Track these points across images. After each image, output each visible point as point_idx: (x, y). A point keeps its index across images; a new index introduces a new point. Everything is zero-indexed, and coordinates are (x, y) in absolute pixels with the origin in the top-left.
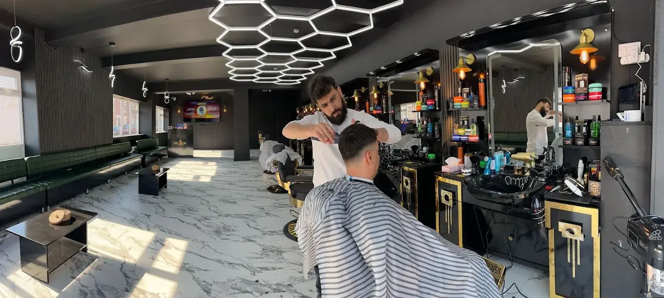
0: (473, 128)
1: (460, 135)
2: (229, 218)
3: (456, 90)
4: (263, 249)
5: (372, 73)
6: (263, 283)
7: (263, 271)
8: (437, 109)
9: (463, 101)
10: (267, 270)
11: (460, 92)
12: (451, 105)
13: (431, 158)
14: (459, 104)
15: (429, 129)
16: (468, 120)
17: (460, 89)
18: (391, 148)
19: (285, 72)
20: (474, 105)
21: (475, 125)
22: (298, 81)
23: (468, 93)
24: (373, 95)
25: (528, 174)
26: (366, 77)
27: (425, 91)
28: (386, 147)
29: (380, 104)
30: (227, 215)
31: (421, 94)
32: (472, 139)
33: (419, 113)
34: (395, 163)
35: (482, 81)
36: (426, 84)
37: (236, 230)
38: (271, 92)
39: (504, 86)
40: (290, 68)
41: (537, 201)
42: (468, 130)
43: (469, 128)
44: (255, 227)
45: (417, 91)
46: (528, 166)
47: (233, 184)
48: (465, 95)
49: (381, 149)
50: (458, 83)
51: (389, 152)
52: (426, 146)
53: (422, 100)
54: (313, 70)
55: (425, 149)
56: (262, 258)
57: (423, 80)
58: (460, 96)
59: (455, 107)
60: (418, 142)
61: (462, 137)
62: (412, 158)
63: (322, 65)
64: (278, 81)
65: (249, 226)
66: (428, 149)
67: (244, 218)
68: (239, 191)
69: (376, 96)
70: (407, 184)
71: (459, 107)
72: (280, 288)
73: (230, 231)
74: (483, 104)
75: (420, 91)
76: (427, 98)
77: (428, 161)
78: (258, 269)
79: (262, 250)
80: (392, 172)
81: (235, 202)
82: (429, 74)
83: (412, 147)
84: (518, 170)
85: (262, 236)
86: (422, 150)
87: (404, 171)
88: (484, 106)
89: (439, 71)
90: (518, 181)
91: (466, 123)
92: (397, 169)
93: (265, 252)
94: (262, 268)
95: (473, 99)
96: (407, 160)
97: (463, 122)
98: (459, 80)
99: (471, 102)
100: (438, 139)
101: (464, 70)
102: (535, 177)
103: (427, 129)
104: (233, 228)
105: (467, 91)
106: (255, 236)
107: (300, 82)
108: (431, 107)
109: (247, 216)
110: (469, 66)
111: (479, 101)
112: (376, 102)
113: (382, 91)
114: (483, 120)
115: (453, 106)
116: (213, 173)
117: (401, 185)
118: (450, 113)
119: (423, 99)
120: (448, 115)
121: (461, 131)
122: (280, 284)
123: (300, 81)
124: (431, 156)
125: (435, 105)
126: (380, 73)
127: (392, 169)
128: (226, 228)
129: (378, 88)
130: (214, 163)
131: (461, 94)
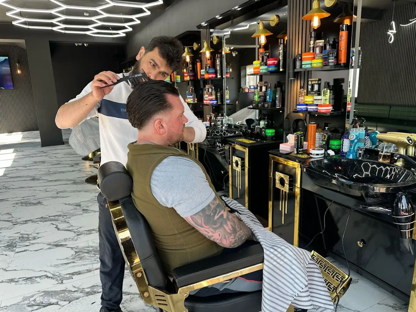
0: (325, 94)
1: (307, 105)
2: (30, 224)
3: (307, 44)
4: (76, 252)
5: (203, 24)
6: (74, 289)
7: (74, 277)
8: (281, 70)
9: (314, 58)
10: (80, 274)
11: (312, 46)
12: (298, 64)
13: (270, 135)
14: (309, 62)
15: (268, 97)
16: (319, 85)
17: (312, 42)
18: (224, 122)
19: (100, 20)
20: (329, 62)
21: (329, 91)
22: (121, 34)
23: (322, 47)
24: (205, 53)
25: (400, 164)
26: (196, 29)
27: (266, 47)
28: (219, 121)
29: (214, 65)
30: (26, 222)
31: (261, 50)
32: (322, 109)
33: (258, 77)
34: (225, 141)
35: (344, 28)
36: (267, 37)
37: (39, 236)
38: (87, 47)
39: (391, 33)
40: (106, 15)
41: (404, 200)
42: (319, 97)
43: (319, 94)
44: (67, 229)
45: (257, 46)
46: (402, 151)
47: (38, 180)
48: (318, 50)
49: (213, 124)
50: (311, 34)
51: (222, 127)
52: (264, 119)
53: (261, 59)
54: (138, 18)
55: (262, 123)
56: (74, 262)
57: (263, 33)
58: (312, 51)
59: (303, 66)
60: (254, 115)
61: (309, 107)
62: (245, 135)
63: (148, 13)
64: (92, 32)
65: (58, 229)
66: (266, 123)
67: (51, 220)
68: (45, 188)
69: (208, 55)
70: (237, 165)
71: (309, 66)
72: (95, 290)
73: (30, 240)
74: (343, 60)
75: (260, 47)
76: (268, 57)
77: (265, 138)
78: (68, 276)
79: (74, 253)
80: (219, 151)
81: (39, 203)
82: (273, 24)
83: (248, 121)
84: (385, 157)
85: (76, 238)
86: (259, 124)
87: (234, 149)
88: (344, 64)
89: (287, 21)
90: (381, 170)
91: (316, 88)
92: (227, 147)
93: (79, 255)
94: (73, 274)
95: (328, 55)
96: (239, 136)
97: (313, 86)
98: (312, 30)
99: (326, 59)
100: (279, 109)
101: (319, 16)
102: (410, 170)
103: (265, 96)
104: (35, 235)
105: (321, 44)
106: (65, 240)
107: (124, 35)
108: (272, 69)
109: (56, 218)
110: (327, 10)
111: (337, 57)
112: (209, 62)
113: (216, 49)
114: (342, 84)
115: (301, 65)
116: (9, 164)
117: (230, 166)
118: (297, 75)
119: (263, 57)
120: (294, 77)
121: (309, 99)
122: (95, 286)
123: (124, 33)
124: (270, 132)
125: (278, 65)
126: (213, 24)
127: (220, 147)
128: (24, 238)
129: (212, 45)
130: (12, 150)
131: (314, 48)
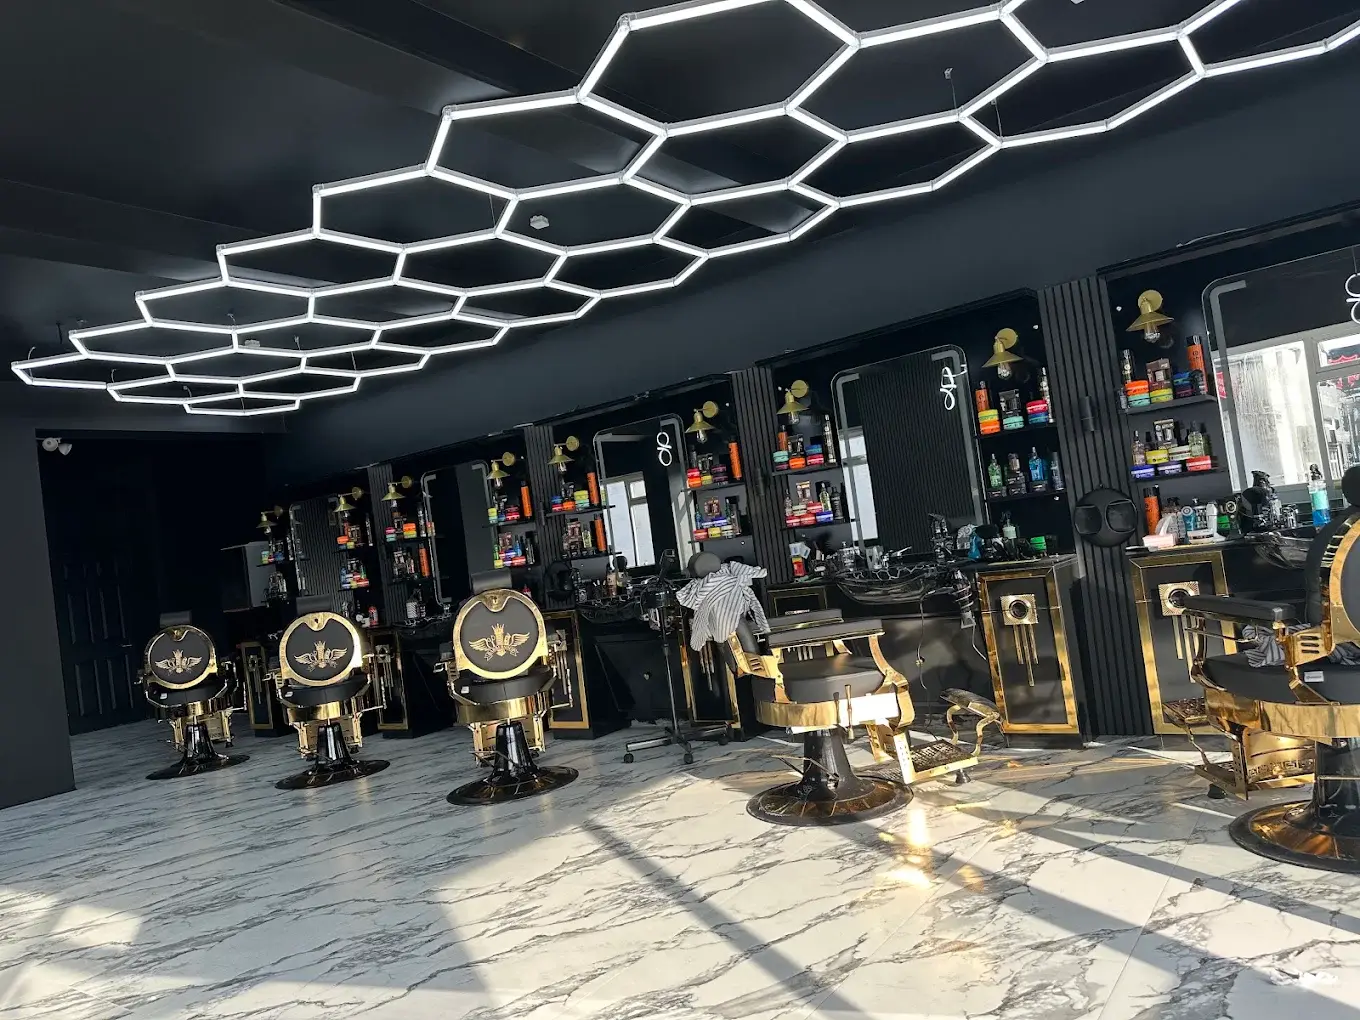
1: (1155, 465)
9: (1152, 389)
11: (1129, 372)
12: (1123, 400)
16: (1175, 428)
17: (1128, 367)
21: (1200, 434)
57: (1003, 359)
82: (1008, 344)
91: (1170, 434)
97: (1164, 433)
115: (1128, 403)
121: (1159, 456)
